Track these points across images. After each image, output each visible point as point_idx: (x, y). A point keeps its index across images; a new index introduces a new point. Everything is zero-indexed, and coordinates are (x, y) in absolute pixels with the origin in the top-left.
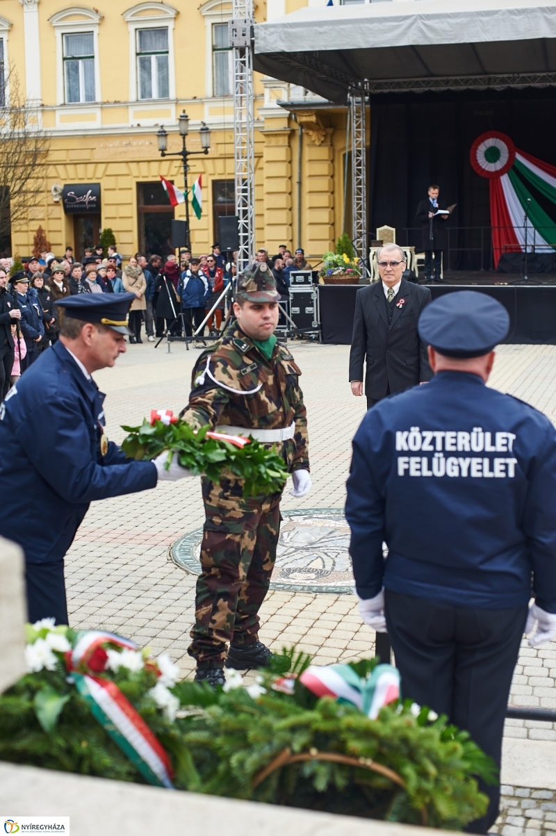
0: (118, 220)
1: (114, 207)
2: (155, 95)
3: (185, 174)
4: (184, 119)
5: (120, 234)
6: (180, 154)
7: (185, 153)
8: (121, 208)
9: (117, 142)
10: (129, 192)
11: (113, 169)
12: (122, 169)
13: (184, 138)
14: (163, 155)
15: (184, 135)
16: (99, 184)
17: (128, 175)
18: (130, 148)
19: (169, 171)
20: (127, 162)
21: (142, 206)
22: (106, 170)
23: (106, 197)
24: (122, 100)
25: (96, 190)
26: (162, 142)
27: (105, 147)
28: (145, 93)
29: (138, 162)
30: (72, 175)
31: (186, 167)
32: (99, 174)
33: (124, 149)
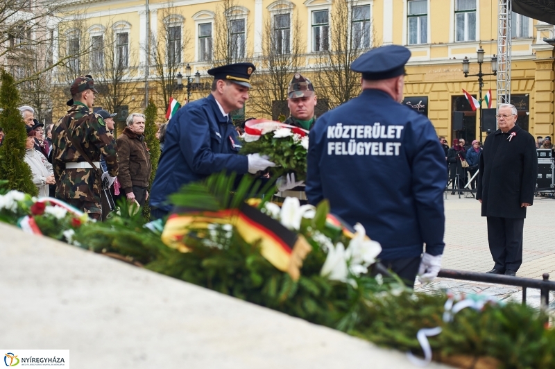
0: (439, 121)
1: (436, 112)
2: (466, 38)
3: (480, 89)
4: (481, 52)
5: (439, 130)
6: (477, 75)
7: (480, 75)
8: (440, 112)
9: (439, 70)
10: (447, 102)
11: (436, 87)
12: (442, 87)
13: (480, 65)
14: (466, 76)
15: (480, 63)
16: (427, 97)
17: (446, 91)
18: (448, 74)
19: (472, 88)
20: (446, 83)
21: (455, 111)
22: (432, 87)
23: (431, 106)
24: (444, 42)
25: (425, 101)
26: (465, 68)
27: (432, 73)
28: (459, 37)
29: (453, 82)
30: (410, 91)
31: (481, 84)
32: (427, 91)
33: (445, 74)
